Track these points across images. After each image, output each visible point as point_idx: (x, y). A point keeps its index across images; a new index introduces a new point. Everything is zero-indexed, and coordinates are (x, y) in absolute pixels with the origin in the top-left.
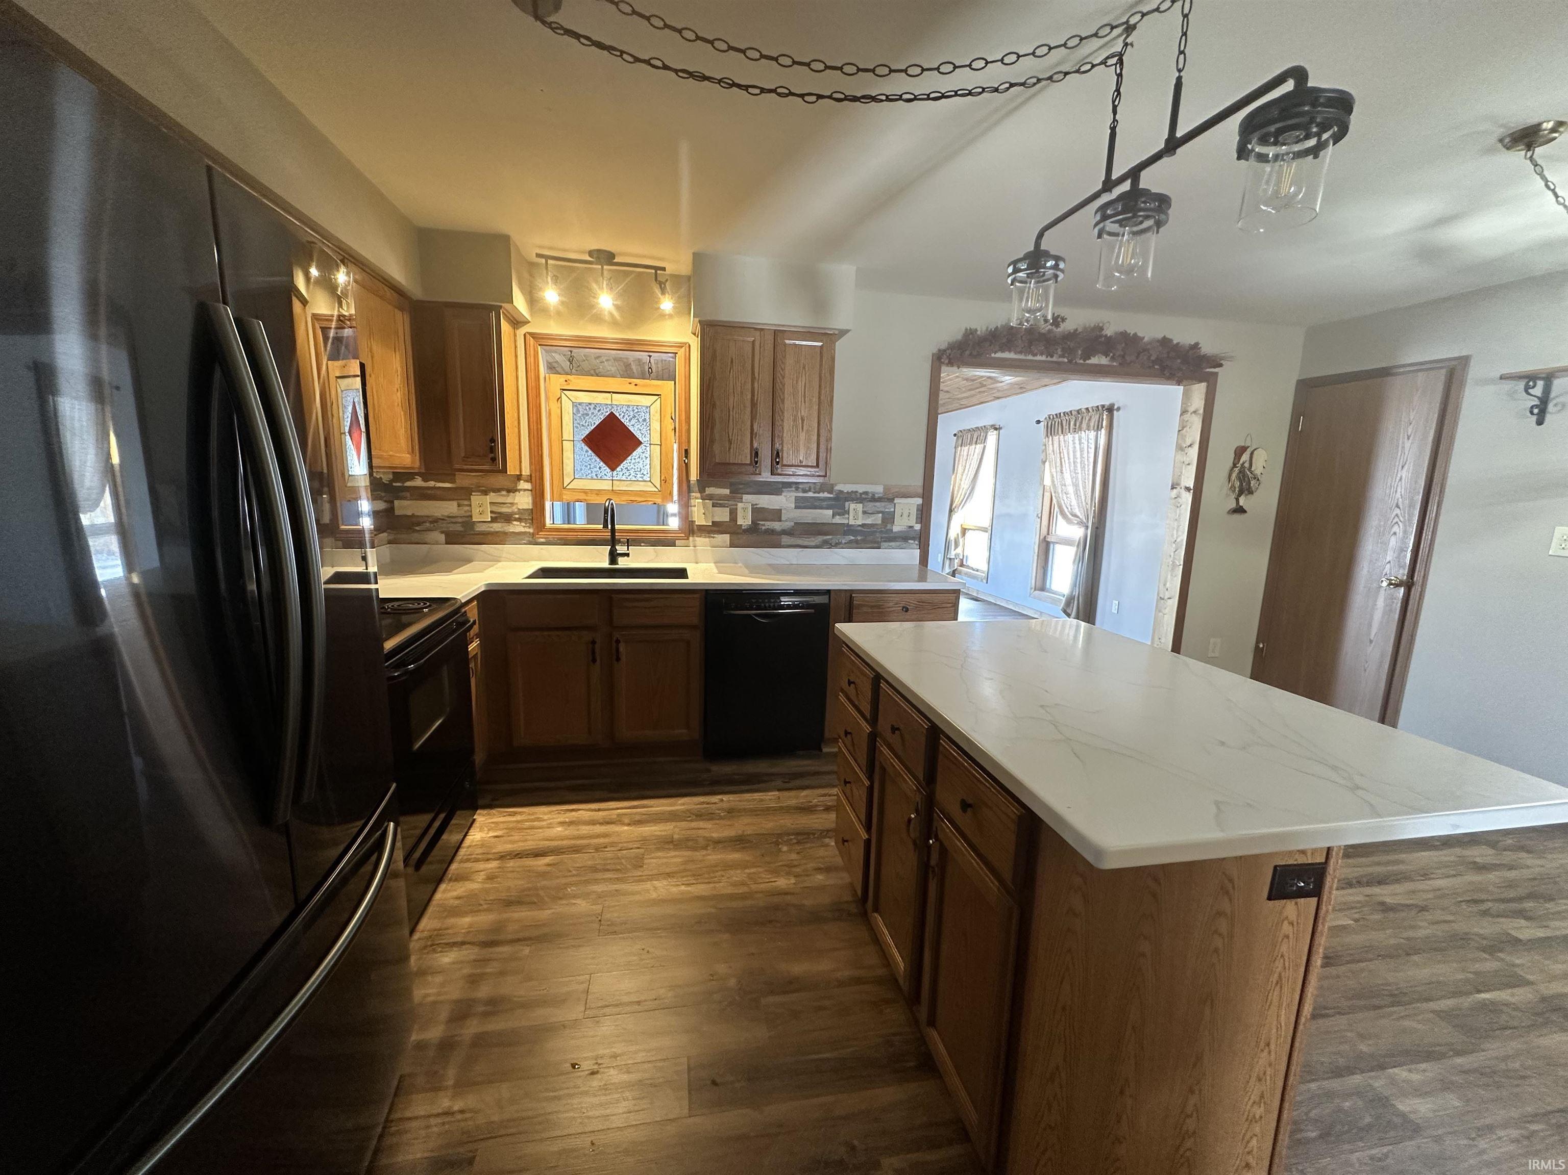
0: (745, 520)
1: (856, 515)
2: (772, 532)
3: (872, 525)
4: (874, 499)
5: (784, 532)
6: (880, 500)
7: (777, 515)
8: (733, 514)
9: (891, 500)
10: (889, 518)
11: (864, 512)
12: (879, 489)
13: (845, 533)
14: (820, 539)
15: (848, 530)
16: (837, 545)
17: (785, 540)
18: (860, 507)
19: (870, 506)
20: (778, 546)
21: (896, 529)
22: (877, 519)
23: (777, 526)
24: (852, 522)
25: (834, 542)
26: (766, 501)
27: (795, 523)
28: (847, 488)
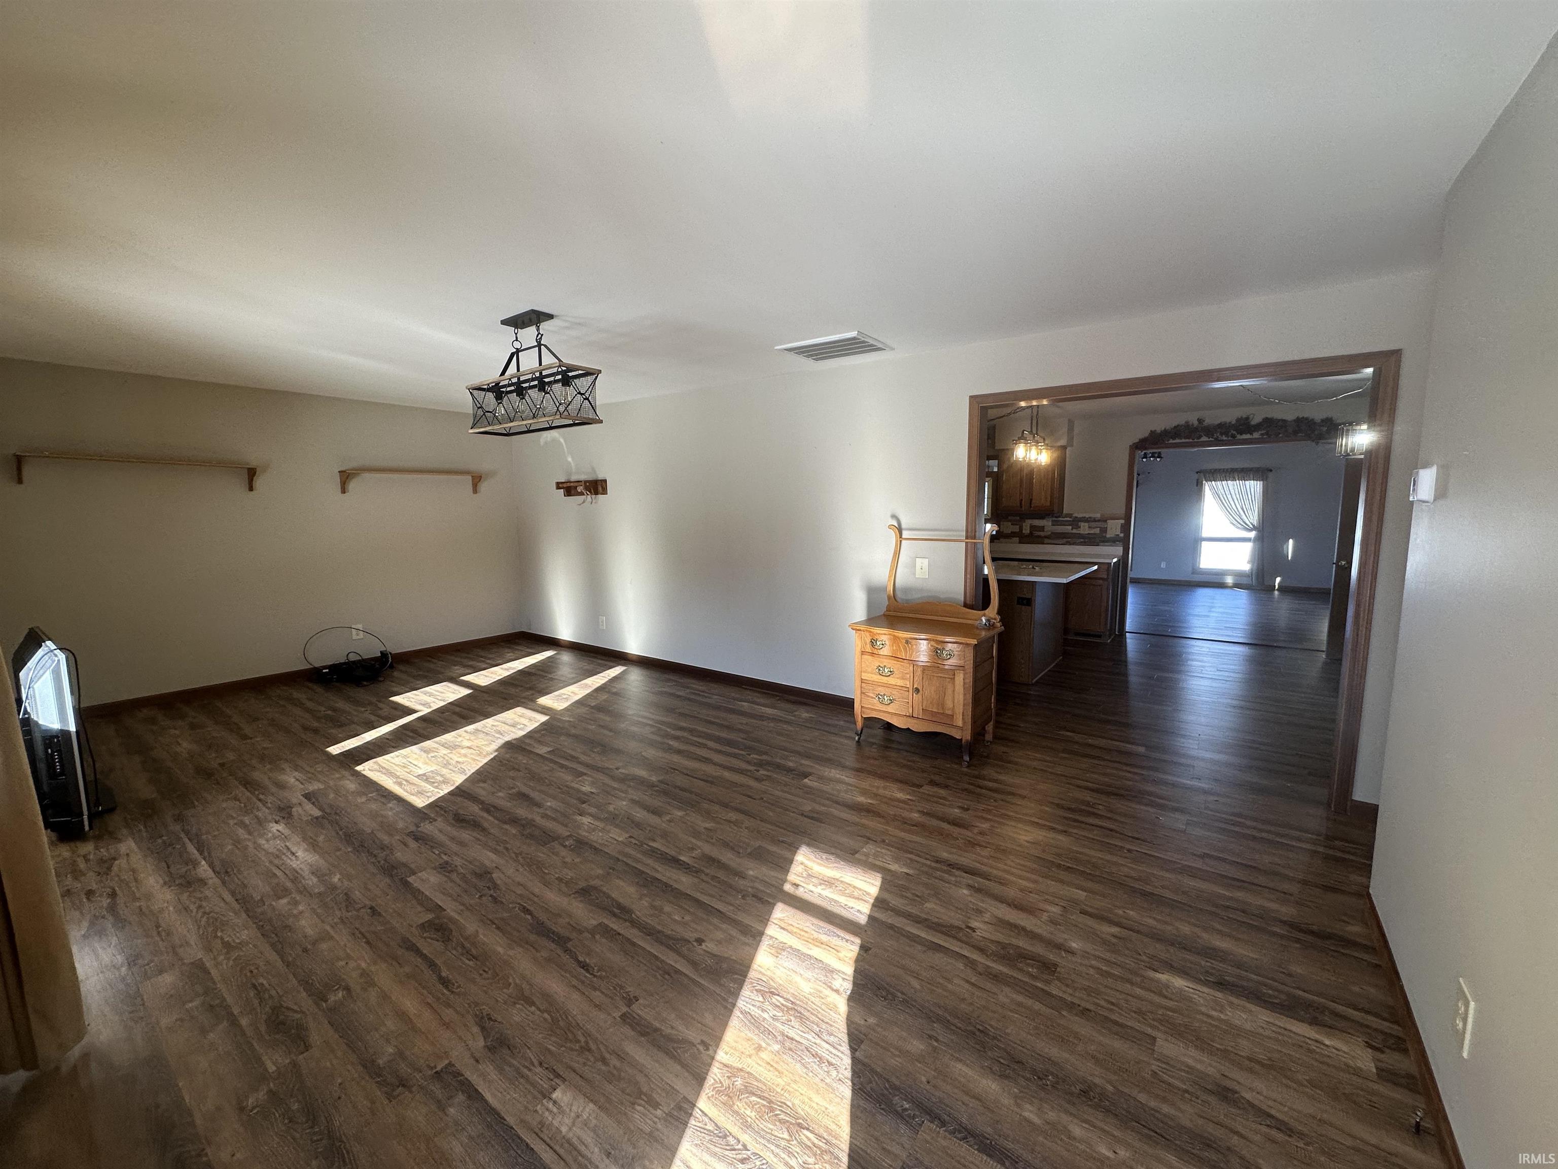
0: (1026, 531)
1: (1084, 529)
2: (1039, 537)
3: (1095, 534)
4: (1095, 520)
5: (1046, 537)
6: (1099, 521)
7: (1042, 528)
8: (1021, 529)
9: (1106, 521)
10: (1104, 530)
11: (1089, 527)
12: (1098, 516)
13: (1079, 538)
14: (1065, 540)
15: (1081, 536)
16: (1074, 544)
17: (1046, 541)
18: (1086, 524)
19: (1093, 524)
20: (1043, 544)
21: (1108, 536)
22: (1097, 531)
23: (1042, 534)
24: (1082, 532)
25: (1072, 542)
26: (1038, 523)
27: (1052, 533)
28: (1080, 515)
